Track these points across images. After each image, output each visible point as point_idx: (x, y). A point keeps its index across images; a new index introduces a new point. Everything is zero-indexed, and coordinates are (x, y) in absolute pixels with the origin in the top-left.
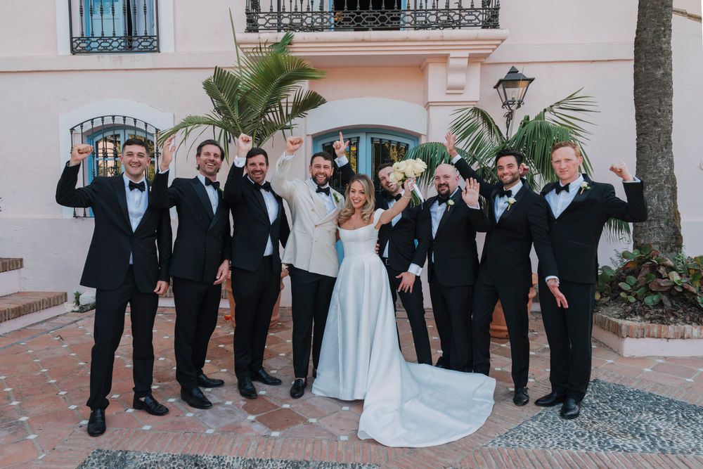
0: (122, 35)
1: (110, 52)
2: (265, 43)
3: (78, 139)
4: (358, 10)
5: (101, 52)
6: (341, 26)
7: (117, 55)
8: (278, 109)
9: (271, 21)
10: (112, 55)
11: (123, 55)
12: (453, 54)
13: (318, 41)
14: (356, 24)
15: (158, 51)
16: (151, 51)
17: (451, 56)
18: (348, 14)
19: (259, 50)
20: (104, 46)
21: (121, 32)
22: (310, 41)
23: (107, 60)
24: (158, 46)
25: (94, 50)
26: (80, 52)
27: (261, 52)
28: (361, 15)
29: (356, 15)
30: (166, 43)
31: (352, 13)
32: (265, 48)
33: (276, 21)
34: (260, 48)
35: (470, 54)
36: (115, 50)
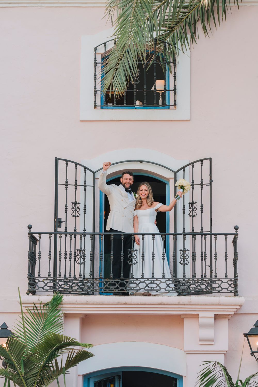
2: (40, 304)
4: (122, 278)
6: (107, 290)
8: (54, 364)
9: (49, 285)
12: (201, 314)
13: (88, 303)
14: (120, 288)
17: (200, 316)
18: (114, 280)
19: (35, 308)
22: (82, 303)
27: (37, 310)
28: (124, 282)
29: (120, 282)
31: (117, 279)
32: (40, 307)
33: (52, 285)
34: (36, 307)
35: (215, 315)
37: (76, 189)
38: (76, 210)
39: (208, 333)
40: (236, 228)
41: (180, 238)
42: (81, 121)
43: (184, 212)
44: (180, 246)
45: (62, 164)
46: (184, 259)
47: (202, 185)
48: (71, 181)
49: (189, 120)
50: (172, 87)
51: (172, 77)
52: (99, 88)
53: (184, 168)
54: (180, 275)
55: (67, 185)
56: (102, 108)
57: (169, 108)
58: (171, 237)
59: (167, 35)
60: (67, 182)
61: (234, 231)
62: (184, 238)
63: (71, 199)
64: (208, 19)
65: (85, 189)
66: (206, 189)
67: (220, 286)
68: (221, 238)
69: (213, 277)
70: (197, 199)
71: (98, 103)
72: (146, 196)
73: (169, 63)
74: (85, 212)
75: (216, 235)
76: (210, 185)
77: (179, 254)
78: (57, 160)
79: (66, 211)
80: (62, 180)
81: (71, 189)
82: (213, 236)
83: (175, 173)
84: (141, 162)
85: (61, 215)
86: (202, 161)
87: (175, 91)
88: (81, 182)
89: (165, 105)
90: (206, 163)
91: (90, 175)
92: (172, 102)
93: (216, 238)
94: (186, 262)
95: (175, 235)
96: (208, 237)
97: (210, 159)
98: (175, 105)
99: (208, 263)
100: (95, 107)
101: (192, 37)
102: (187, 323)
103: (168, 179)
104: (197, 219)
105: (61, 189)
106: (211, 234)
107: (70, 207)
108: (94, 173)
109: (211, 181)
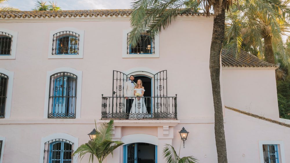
0: (64, 113)
1: (60, 118)
3: (47, 146)
5: (57, 118)
7: (62, 119)
9: (109, 116)
10: (60, 119)
11: (64, 119)
12: (164, 126)
15: (75, 118)
16: (73, 118)
20: (59, 116)
21: (64, 112)
23: (59, 121)
24: (75, 117)
25: (55, 117)
26: (50, 118)
30: (78, 116)
35: (169, 126)
36: (62, 117)
37: (120, 81)
38: (120, 88)
39: (167, 133)
40: (176, 95)
41: (156, 99)
42: (123, 58)
43: (157, 89)
44: (156, 102)
45: (115, 72)
46: (158, 106)
47: (163, 79)
48: (119, 78)
49: (159, 58)
50: (153, 47)
51: (153, 43)
52: (129, 47)
53: (157, 74)
54: (156, 111)
55: (117, 80)
56: (130, 54)
57: (152, 54)
58: (153, 98)
59: (151, 30)
60: (117, 79)
61: (175, 96)
62: (158, 99)
63: (119, 85)
64: (165, 24)
65: (124, 81)
66: (165, 81)
67: (171, 116)
68: (171, 99)
69: (168, 113)
70: (162, 84)
71: (129, 52)
72: (140, 84)
73: (152, 39)
74: (123, 89)
75: (169, 97)
76: (167, 79)
77: (156, 104)
78: (114, 71)
79: (117, 89)
80: (115, 78)
81: (119, 81)
82: (168, 98)
83: (154, 75)
84: (143, 72)
85: (115, 90)
86: (163, 71)
87: (154, 48)
88: (122, 78)
89: (151, 53)
90: (165, 72)
91: (125, 77)
92: (153, 52)
93: (169, 99)
94: (158, 107)
95: (154, 97)
96: (166, 98)
97: (166, 70)
98: (154, 52)
99: (166, 107)
100: (127, 53)
101: (160, 31)
102: (159, 129)
103: (152, 77)
104: (162, 91)
105: (115, 81)
106: (167, 97)
107: (118, 87)
108: (127, 75)
109: (167, 78)
